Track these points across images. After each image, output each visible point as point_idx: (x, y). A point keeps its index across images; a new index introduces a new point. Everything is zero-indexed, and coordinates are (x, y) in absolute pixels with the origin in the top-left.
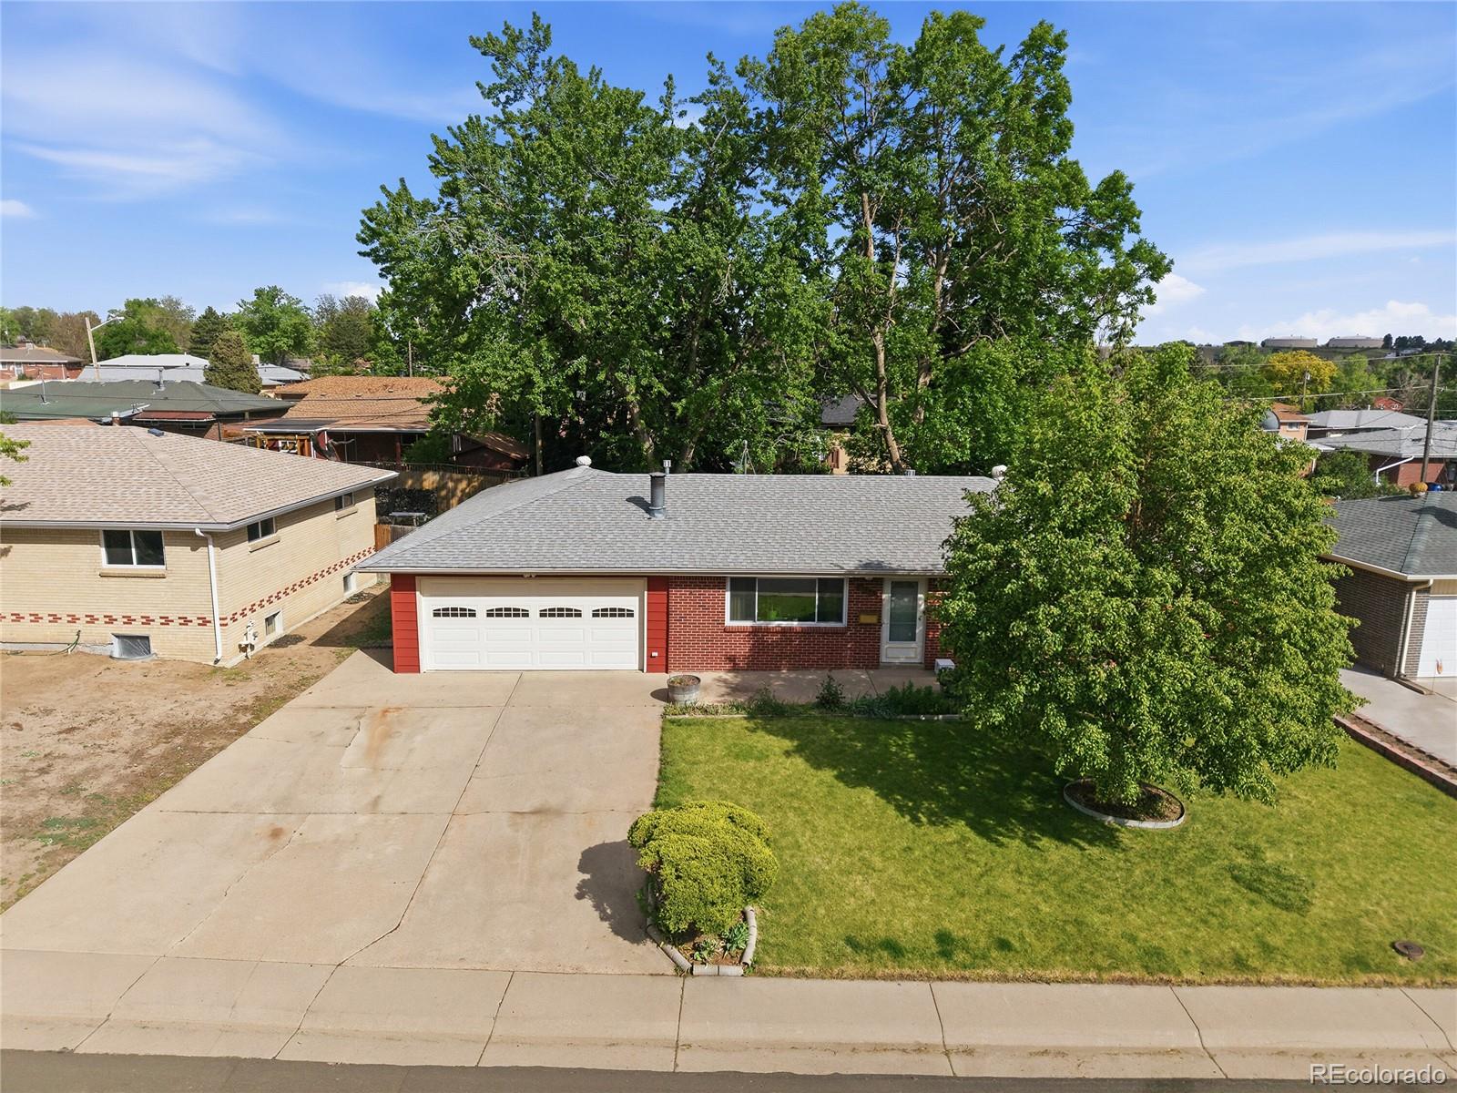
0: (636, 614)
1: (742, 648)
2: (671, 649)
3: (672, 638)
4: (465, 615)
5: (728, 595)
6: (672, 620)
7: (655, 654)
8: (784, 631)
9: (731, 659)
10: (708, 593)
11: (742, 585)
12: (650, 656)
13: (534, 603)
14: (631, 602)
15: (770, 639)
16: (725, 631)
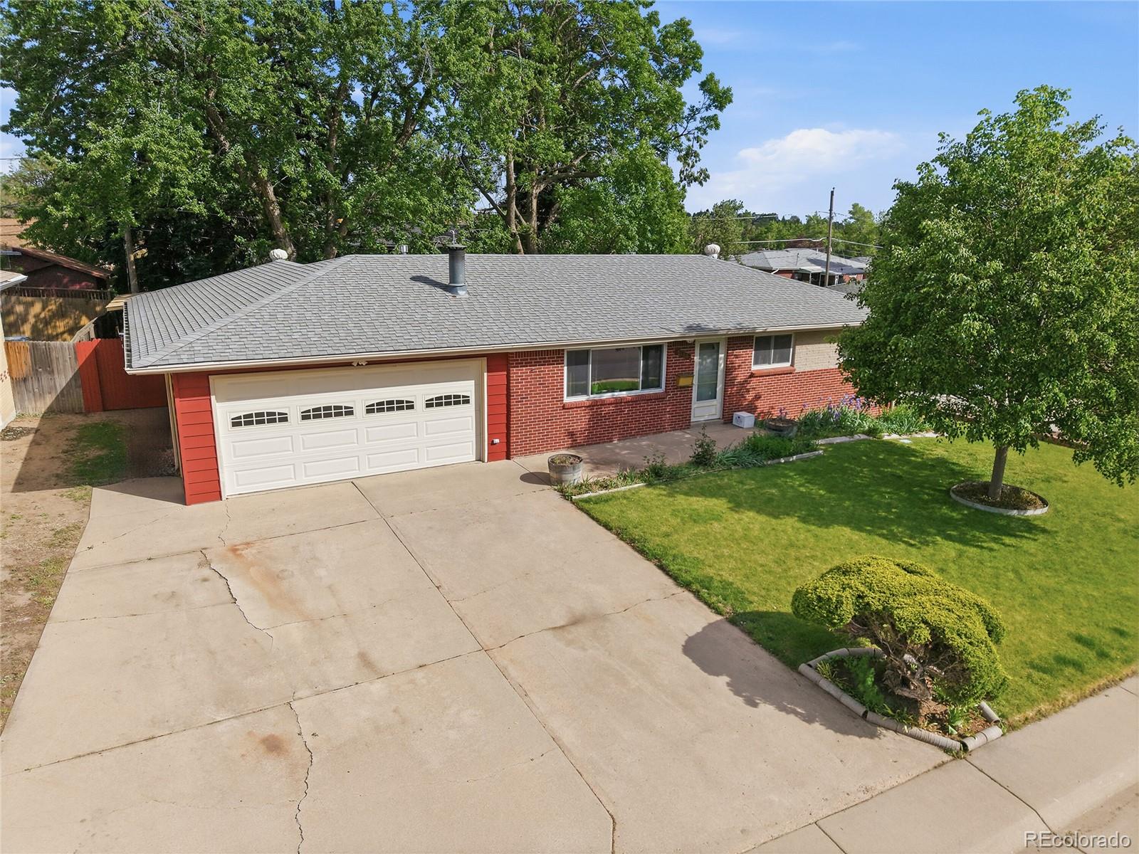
0: (472, 400)
1: (580, 423)
2: (513, 433)
3: (513, 421)
4: (273, 421)
5: (566, 368)
6: (513, 402)
7: (497, 441)
8: (618, 402)
9: (571, 434)
10: (546, 369)
11: (578, 357)
12: (492, 444)
13: (359, 398)
14: (466, 387)
15: (605, 410)
16: (564, 408)
